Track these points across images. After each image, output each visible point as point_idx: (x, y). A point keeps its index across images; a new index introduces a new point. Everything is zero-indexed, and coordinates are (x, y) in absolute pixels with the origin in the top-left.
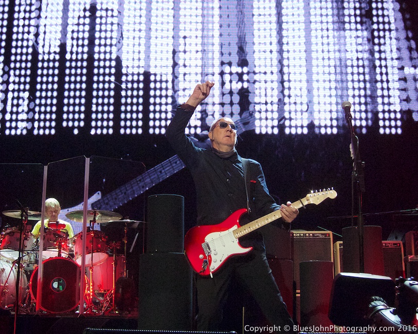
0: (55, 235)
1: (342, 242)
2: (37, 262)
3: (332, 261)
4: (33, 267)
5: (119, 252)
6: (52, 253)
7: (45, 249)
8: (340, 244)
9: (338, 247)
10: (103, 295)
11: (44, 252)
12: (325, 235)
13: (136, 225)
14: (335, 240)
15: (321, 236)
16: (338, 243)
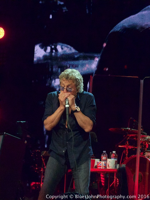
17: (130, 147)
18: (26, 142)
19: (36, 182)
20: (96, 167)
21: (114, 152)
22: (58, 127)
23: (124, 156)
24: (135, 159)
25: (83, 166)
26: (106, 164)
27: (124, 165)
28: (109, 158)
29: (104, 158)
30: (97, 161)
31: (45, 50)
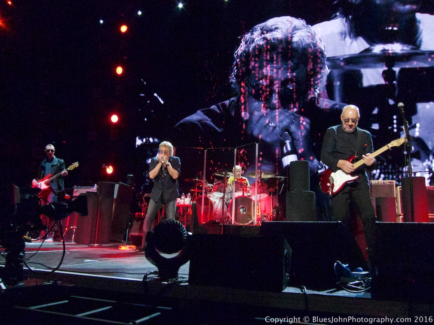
0: (241, 184)
1: (401, 187)
2: (231, 198)
3: (395, 196)
4: (230, 201)
5: (274, 194)
6: (240, 194)
7: (236, 192)
8: (400, 188)
9: (399, 189)
10: (265, 216)
11: (236, 193)
12: (391, 182)
13: (283, 179)
14: (397, 186)
15: (388, 183)
16: (399, 187)
17: (198, 191)
18: (133, 188)
19: (139, 212)
20: (178, 203)
21: (189, 194)
22: (157, 177)
23: (195, 196)
24: (201, 198)
25: (171, 203)
26: (184, 202)
27: (195, 202)
28: (186, 197)
29: (183, 197)
30: (179, 199)
31: (142, 141)
